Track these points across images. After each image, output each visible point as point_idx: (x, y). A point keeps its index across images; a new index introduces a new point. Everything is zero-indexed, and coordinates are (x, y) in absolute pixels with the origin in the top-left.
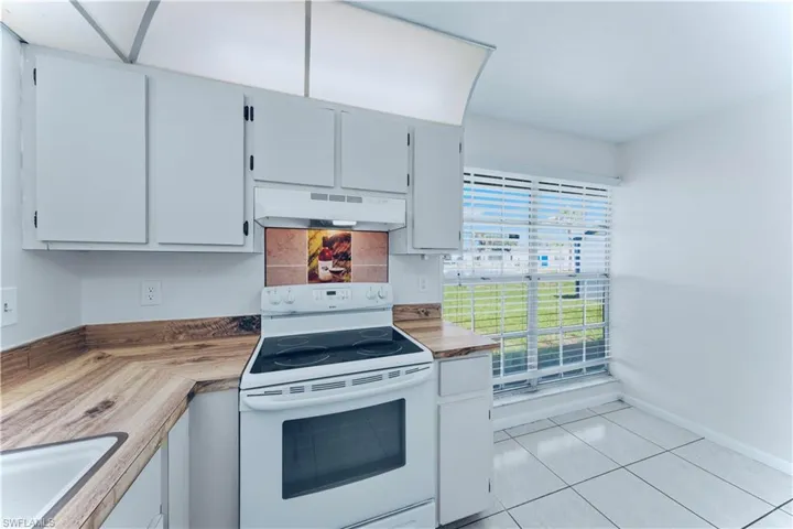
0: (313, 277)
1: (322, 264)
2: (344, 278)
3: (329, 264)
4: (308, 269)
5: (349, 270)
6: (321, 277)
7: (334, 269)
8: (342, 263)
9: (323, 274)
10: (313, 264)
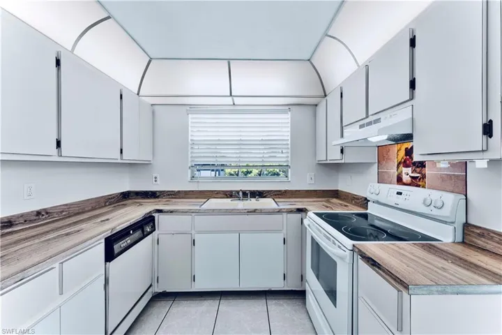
0: (400, 180)
1: (405, 170)
2: (420, 183)
3: (409, 170)
4: (396, 173)
5: (424, 177)
6: (404, 180)
7: (413, 175)
8: (418, 170)
9: (406, 179)
10: (399, 171)
